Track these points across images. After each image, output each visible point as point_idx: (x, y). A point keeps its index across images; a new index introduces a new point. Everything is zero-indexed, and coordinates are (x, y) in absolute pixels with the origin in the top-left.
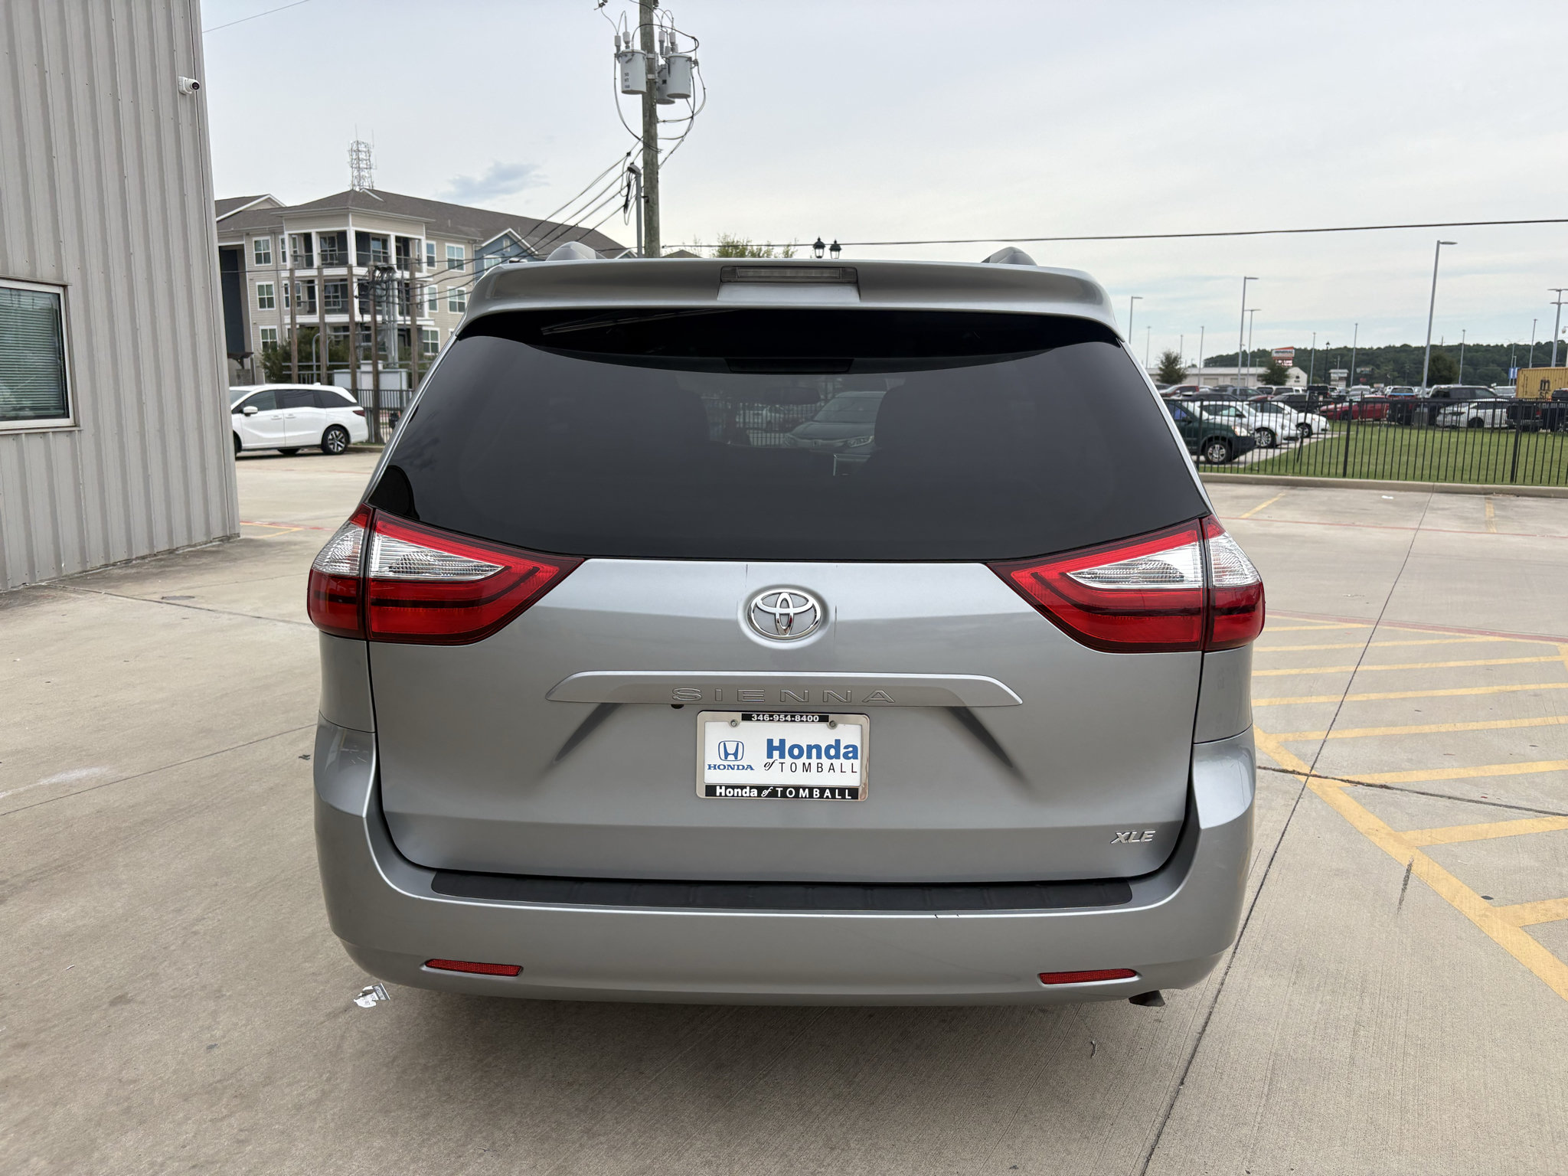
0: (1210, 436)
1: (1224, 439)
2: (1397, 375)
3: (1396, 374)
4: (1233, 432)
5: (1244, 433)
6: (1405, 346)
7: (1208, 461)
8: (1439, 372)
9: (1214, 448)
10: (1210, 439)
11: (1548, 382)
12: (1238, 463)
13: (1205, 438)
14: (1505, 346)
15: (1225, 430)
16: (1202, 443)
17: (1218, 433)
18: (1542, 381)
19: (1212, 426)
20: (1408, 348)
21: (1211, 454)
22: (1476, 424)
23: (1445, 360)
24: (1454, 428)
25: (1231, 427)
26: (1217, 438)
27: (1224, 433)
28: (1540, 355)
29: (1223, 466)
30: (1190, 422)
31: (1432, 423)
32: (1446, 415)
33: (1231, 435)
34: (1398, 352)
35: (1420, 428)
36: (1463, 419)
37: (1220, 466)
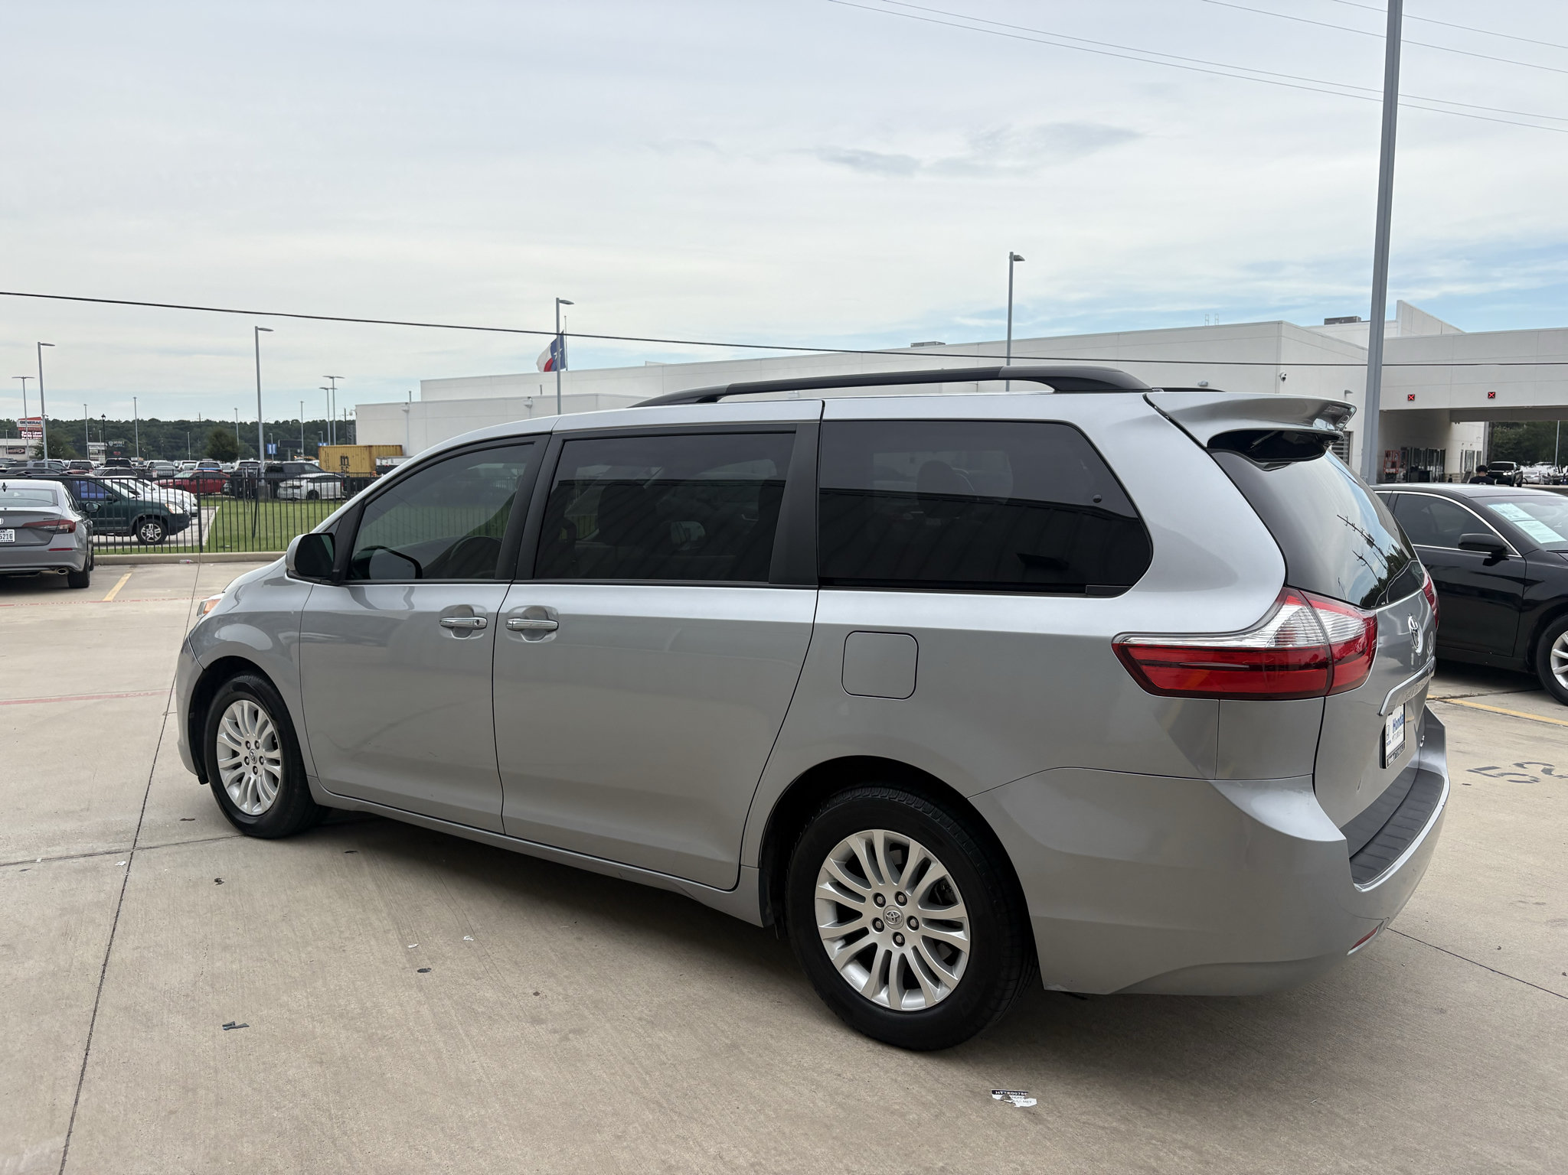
0: (140, 515)
1: (157, 517)
2: (152, 449)
3: (150, 447)
4: (168, 510)
5: (180, 511)
6: (153, 420)
7: (141, 542)
8: (224, 448)
9: (148, 527)
10: (141, 519)
11: (347, 457)
12: (170, 542)
13: (136, 518)
14: (248, 423)
15: (157, 508)
16: (132, 523)
17: (149, 511)
18: (341, 457)
19: (142, 504)
20: (157, 423)
21: (145, 534)
22: (313, 495)
23: (226, 436)
24: (294, 500)
25: (164, 505)
26: (149, 517)
27: (157, 511)
28: (280, 432)
29: (160, 546)
30: (115, 501)
31: (274, 497)
32: (285, 488)
33: (166, 514)
34: (149, 426)
35: (266, 501)
36: (304, 491)
37: (156, 546)
